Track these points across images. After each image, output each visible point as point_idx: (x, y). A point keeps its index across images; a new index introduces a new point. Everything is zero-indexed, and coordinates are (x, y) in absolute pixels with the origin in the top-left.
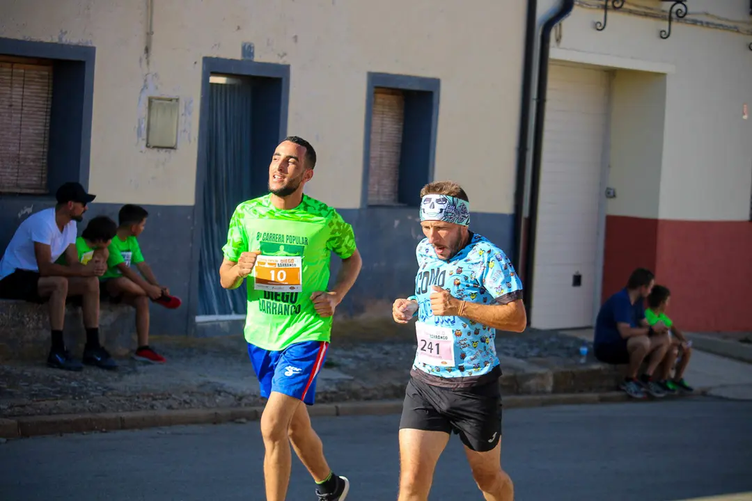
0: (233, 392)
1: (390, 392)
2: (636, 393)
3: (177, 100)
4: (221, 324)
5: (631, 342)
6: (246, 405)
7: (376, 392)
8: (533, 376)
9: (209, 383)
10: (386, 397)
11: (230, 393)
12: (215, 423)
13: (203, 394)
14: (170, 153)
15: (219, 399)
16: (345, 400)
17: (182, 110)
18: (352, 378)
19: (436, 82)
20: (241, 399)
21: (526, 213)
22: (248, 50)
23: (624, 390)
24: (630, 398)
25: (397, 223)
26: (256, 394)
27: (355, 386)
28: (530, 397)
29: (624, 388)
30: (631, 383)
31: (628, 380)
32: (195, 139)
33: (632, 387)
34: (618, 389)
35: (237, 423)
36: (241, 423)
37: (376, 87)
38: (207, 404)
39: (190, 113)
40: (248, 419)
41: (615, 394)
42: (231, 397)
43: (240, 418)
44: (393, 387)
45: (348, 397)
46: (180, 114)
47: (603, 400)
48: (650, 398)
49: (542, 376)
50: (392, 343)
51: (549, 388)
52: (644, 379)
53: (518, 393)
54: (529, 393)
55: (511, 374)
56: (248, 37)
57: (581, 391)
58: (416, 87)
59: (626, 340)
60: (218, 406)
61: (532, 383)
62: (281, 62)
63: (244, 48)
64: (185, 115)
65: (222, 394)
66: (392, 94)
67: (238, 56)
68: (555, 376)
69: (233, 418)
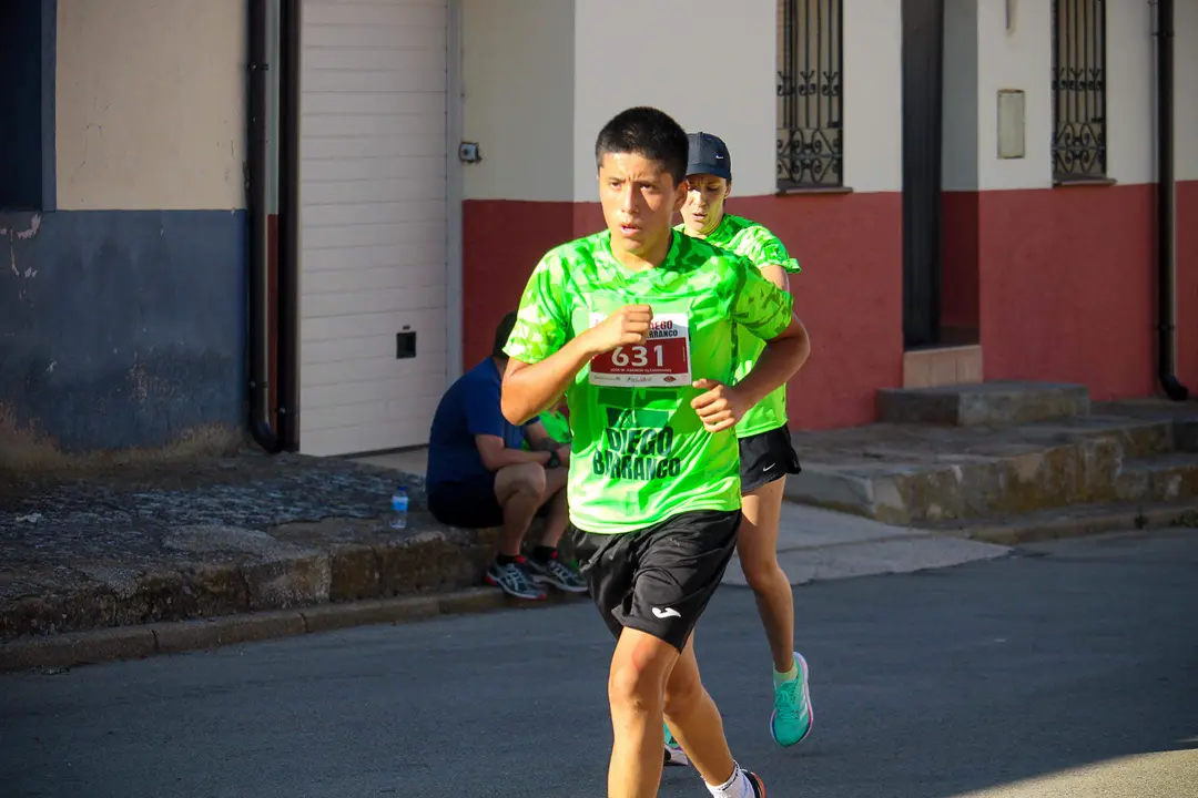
2: (522, 588)
5: (502, 480)
8: (283, 567)
21: (271, 206)
23: (497, 585)
24: (509, 601)
28: (276, 616)
29: (494, 578)
30: (512, 566)
31: (505, 560)
33: (513, 577)
34: (483, 582)
41: (477, 593)
47: (446, 610)
48: (555, 596)
49: (302, 566)
51: (322, 593)
52: (542, 555)
53: (247, 609)
54: (275, 606)
55: (231, 567)
57: (395, 593)
59: (492, 473)
61: (281, 582)
68: (334, 564)
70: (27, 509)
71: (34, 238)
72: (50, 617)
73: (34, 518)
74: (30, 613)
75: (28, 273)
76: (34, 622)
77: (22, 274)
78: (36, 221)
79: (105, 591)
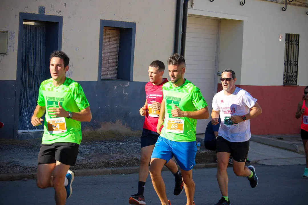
0: (23, 166)
1: (102, 165)
3: (7, 32)
4: (30, 133)
6: (29, 172)
7: (95, 165)
9: (13, 161)
10: (100, 167)
11: (21, 166)
12: (12, 181)
13: (8, 167)
14: (4, 56)
15: (15, 169)
16: (79, 169)
17: (9, 36)
18: (84, 158)
19: (134, 24)
20: (27, 169)
22: (42, 10)
25: (115, 87)
26: (34, 167)
27: (85, 162)
32: (16, 50)
35: (22, 180)
36: (24, 180)
37: (104, 26)
38: (9, 172)
39: (13, 38)
40: (29, 178)
41: (213, 164)
42: (22, 168)
43: (25, 178)
44: (103, 162)
45: (81, 167)
46: (9, 39)
47: (207, 167)
50: (110, 141)
56: (42, 4)
58: (124, 26)
60: (14, 173)
62: (58, 15)
63: (40, 9)
64: (11, 39)
65: (18, 167)
66: (114, 30)
67: (37, 12)
69: (21, 178)
70: (122, 142)
71: (128, 87)
72: (125, 164)
73: (124, 143)
74: (120, 163)
75: (126, 94)
76: (121, 164)
77: (125, 94)
78: (128, 83)
79: (136, 159)
